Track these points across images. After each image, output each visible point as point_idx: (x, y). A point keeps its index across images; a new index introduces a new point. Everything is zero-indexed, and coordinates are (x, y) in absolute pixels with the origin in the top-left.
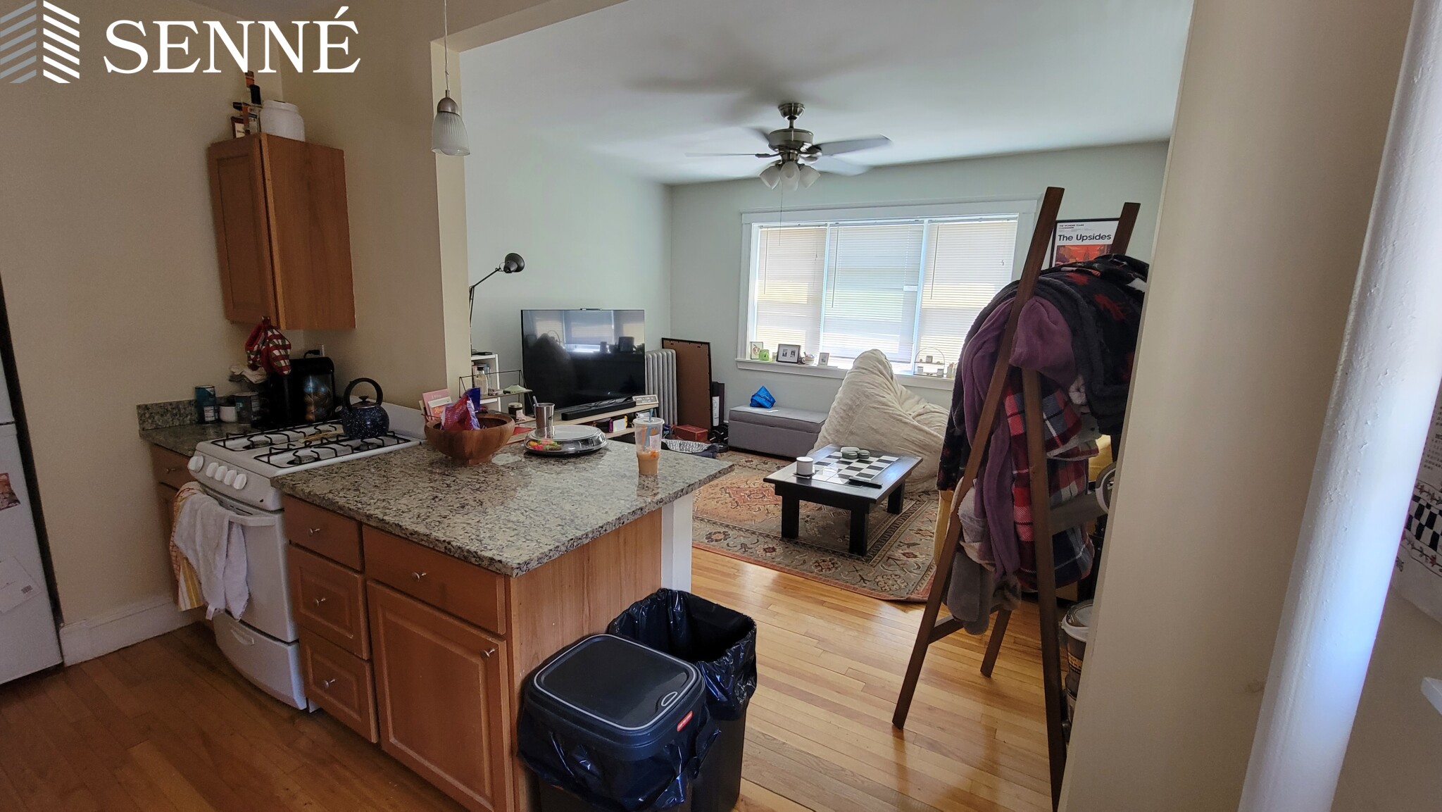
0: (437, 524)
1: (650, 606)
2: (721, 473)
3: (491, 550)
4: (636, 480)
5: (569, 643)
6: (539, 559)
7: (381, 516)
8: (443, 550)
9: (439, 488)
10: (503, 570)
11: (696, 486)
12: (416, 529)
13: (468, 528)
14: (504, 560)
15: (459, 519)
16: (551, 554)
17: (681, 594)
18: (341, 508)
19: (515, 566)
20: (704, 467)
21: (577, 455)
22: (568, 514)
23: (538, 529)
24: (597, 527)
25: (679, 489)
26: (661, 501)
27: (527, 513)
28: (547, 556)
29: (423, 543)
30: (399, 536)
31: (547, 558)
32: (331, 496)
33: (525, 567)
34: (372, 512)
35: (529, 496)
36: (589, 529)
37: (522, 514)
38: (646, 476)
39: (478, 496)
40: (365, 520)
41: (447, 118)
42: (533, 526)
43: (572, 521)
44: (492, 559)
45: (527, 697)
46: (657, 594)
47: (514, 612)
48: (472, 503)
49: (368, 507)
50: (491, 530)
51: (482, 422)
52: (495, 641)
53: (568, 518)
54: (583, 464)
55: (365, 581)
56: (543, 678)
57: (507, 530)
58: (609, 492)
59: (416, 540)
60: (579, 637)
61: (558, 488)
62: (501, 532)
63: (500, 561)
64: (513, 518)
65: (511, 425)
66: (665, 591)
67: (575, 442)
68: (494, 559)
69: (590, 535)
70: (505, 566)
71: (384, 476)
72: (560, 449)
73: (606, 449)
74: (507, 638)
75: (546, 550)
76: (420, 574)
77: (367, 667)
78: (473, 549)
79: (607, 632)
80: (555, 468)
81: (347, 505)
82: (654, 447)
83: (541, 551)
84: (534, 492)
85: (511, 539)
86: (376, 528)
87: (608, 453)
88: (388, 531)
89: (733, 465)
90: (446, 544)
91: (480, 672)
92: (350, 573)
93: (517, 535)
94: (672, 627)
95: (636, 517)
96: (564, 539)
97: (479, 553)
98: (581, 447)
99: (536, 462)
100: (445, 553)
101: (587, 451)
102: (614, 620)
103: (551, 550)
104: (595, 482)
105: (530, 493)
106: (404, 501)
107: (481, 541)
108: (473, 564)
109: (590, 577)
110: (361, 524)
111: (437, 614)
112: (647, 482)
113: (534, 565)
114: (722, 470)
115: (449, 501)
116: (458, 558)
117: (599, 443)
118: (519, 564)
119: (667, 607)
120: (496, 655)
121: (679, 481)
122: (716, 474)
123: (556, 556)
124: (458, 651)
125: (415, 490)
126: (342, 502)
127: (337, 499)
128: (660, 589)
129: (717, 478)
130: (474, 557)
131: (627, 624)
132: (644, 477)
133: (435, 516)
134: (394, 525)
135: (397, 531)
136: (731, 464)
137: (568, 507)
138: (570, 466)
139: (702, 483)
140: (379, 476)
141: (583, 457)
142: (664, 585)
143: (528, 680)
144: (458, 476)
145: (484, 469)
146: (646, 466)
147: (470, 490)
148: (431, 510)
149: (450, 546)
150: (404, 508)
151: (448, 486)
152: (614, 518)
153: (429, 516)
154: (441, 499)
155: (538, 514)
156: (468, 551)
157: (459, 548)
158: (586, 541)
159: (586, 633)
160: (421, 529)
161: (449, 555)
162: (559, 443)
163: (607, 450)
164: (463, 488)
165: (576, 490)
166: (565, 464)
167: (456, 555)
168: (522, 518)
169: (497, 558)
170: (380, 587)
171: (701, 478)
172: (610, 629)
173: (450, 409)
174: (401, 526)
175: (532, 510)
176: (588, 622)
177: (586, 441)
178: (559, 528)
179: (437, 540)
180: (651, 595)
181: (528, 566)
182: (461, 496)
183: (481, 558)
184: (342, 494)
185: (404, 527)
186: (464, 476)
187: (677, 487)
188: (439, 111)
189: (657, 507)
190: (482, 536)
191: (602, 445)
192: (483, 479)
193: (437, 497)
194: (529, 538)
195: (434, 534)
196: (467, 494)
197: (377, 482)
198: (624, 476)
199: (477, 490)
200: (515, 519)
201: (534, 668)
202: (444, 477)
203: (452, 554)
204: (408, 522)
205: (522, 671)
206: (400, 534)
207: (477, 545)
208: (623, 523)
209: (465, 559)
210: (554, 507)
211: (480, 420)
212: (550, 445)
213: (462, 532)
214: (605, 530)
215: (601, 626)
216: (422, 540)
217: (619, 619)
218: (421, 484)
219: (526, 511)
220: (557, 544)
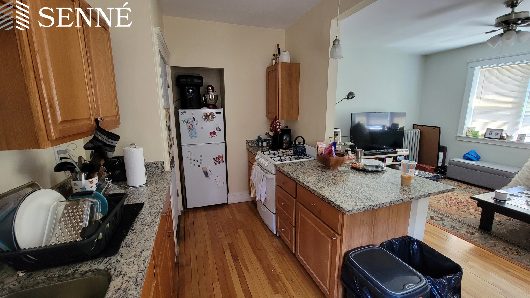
0: (320, 188)
1: (401, 242)
2: (447, 191)
3: (338, 202)
4: (400, 187)
5: (364, 245)
6: (356, 210)
7: (303, 182)
8: (322, 198)
9: (321, 176)
10: (343, 211)
11: (432, 195)
12: (314, 189)
13: (330, 192)
14: (343, 207)
15: (326, 188)
16: (361, 210)
17: (418, 241)
18: (292, 177)
19: (347, 210)
20: (437, 186)
21: (372, 172)
22: (369, 195)
23: (356, 198)
24: (381, 203)
25: (423, 194)
26: (412, 198)
27: (352, 191)
28: (359, 210)
29: (315, 194)
30: (308, 190)
31: (360, 211)
32: (289, 173)
33: (351, 212)
34: (300, 180)
35: (353, 185)
36: (378, 203)
37: (350, 191)
38: (405, 186)
39: (334, 181)
40: (298, 182)
41: (336, 46)
42: (354, 197)
43: (370, 198)
44: (339, 206)
45: (346, 260)
46: (405, 237)
47: (345, 227)
48: (331, 183)
49: (299, 178)
50: (338, 195)
51: (337, 154)
52: (336, 235)
53: (369, 197)
54: (375, 175)
55: (296, 202)
56: (353, 255)
57: (344, 196)
58: (387, 189)
59: (313, 192)
60: (368, 244)
61: (364, 184)
62: (342, 197)
63: (342, 207)
64: (346, 192)
65: (347, 157)
66: (409, 237)
67: (372, 166)
68: (340, 206)
69: (378, 206)
70: (344, 209)
71: (304, 169)
72: (365, 168)
73: (385, 171)
74: (341, 235)
75: (360, 208)
76: (313, 204)
77: (294, 228)
78: (332, 200)
79: (381, 246)
80: (363, 175)
81: (293, 177)
82: (410, 174)
83: (358, 207)
84: (355, 184)
85: (346, 200)
86: (301, 186)
87: (386, 172)
88: (303, 187)
89: (455, 188)
90: (323, 197)
91: (330, 244)
92: (292, 198)
93: (348, 199)
94: (412, 254)
95: (399, 203)
96: (367, 205)
97: (334, 202)
98: (375, 169)
99: (355, 172)
100: (322, 199)
101: (377, 171)
102: (384, 242)
103: (361, 208)
104: (380, 184)
105: (353, 184)
106: (310, 178)
107: (335, 198)
108: (332, 206)
109: (375, 222)
110: (297, 183)
111: (317, 219)
112: (405, 188)
113: (354, 212)
114: (448, 190)
115: (324, 181)
116: (327, 202)
117: (383, 168)
118: (349, 210)
119: (410, 245)
120: (336, 240)
121: (422, 191)
122: (444, 191)
123: (363, 211)
124: (323, 234)
125: (313, 175)
126: (292, 175)
127: (291, 174)
128: (407, 236)
129: (444, 193)
130: (332, 203)
131: (390, 245)
132: (404, 186)
133: (319, 186)
134: (307, 186)
135: (308, 188)
136: (453, 187)
137: (369, 192)
138: (369, 176)
139: (435, 194)
140: (303, 168)
141: (375, 173)
142: (409, 234)
143: (347, 254)
144: (327, 172)
145: (336, 172)
146: (405, 181)
147: (331, 178)
148: (318, 183)
149: (324, 197)
150: (310, 181)
151: (324, 176)
152: (389, 201)
153: (317, 185)
154: (321, 180)
155: (356, 193)
156: (330, 201)
157: (327, 199)
158: (376, 208)
159: (371, 244)
160: (315, 189)
161: (324, 200)
162: (366, 166)
163: (386, 171)
164: (328, 177)
165: (372, 186)
166: (367, 174)
167: (326, 201)
168: (350, 193)
169: (341, 206)
170: (300, 205)
171: (435, 191)
172: (382, 245)
173: (326, 149)
174: (309, 187)
175: (354, 190)
176: (372, 240)
177: (377, 167)
178: (365, 200)
179: (320, 194)
180: (402, 237)
181: (352, 212)
182: (328, 180)
183: (335, 204)
184: (292, 173)
185: (310, 187)
186: (329, 173)
187: (421, 193)
188: (333, 44)
189: (410, 200)
190: (335, 196)
191: (384, 169)
192: (336, 175)
193: (320, 179)
194: (353, 201)
195: (319, 192)
196: (330, 179)
197: (302, 170)
198: (394, 184)
199: (334, 179)
200: (347, 193)
201: (349, 250)
202: (323, 172)
203: (325, 200)
204: (311, 186)
205: (345, 250)
206: (308, 189)
207: (334, 199)
208: (393, 204)
209: (329, 203)
210: (363, 191)
211: (336, 154)
212: (362, 166)
213: (328, 193)
214: (385, 205)
215: (378, 243)
216: (315, 193)
217: (386, 243)
218: (315, 174)
219: (352, 190)
220: (364, 206)
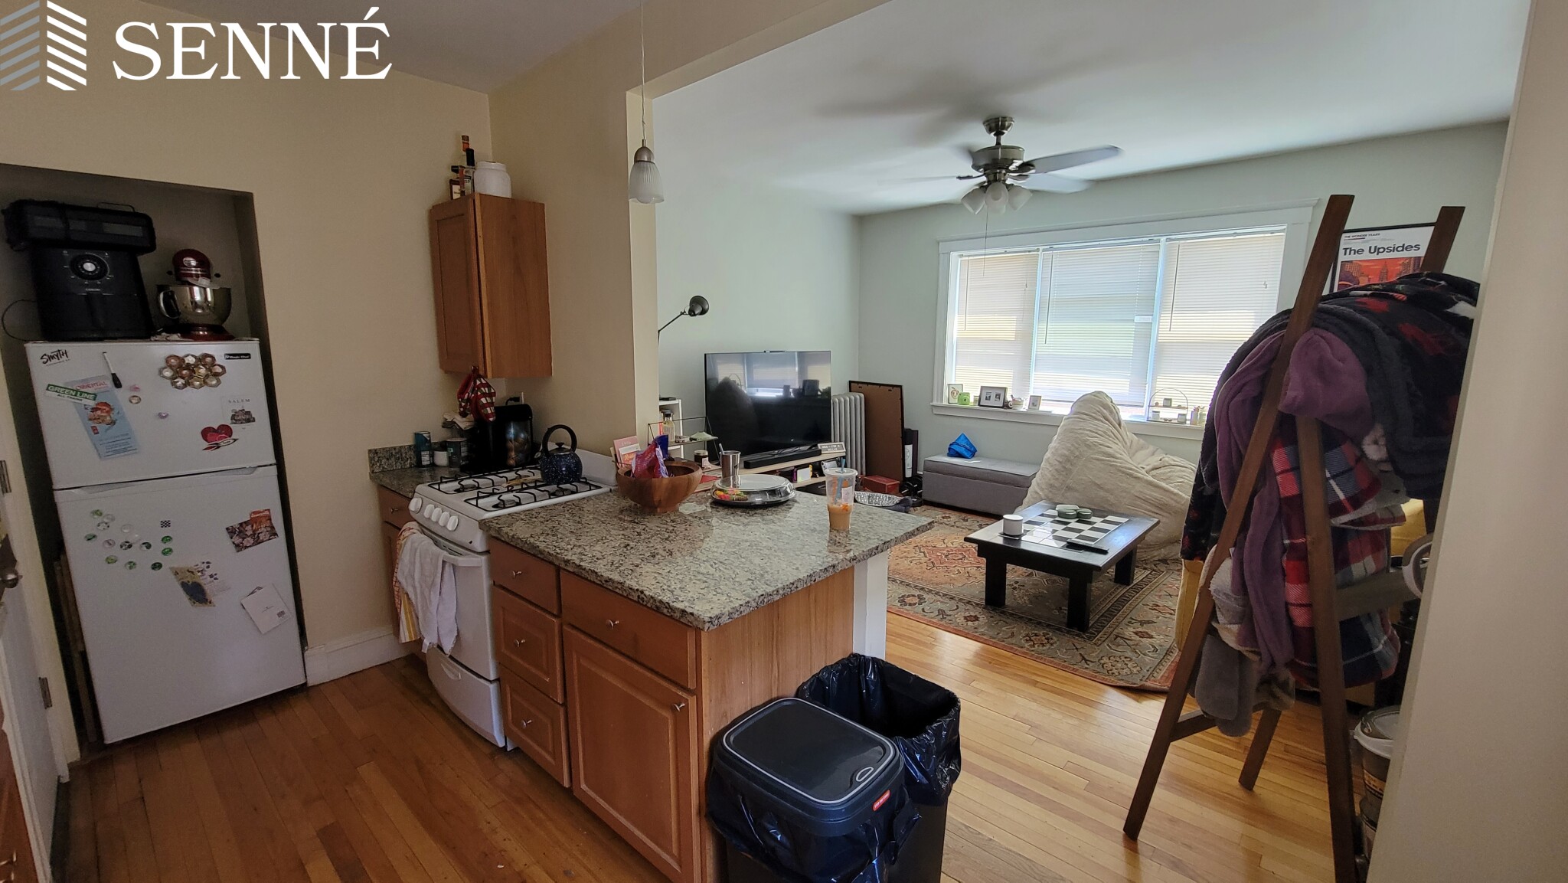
0: (630, 572)
1: (841, 672)
2: (920, 530)
3: (682, 601)
4: (827, 535)
5: (757, 704)
6: (730, 614)
7: (577, 562)
8: (636, 599)
9: (630, 535)
10: (695, 623)
11: (892, 544)
12: (611, 577)
13: (659, 578)
14: (695, 612)
15: (648, 568)
16: (742, 610)
17: (875, 660)
18: (541, 552)
19: (707, 619)
20: (900, 524)
21: (765, 506)
22: (758, 568)
23: (727, 582)
24: (788, 583)
25: (874, 546)
26: (854, 559)
27: (717, 566)
28: (737, 611)
29: (617, 590)
30: (594, 582)
31: (738, 613)
32: (532, 540)
33: (716, 621)
34: (570, 558)
35: (717, 547)
36: (780, 586)
37: (712, 566)
38: (838, 531)
39: (667, 544)
40: (563, 565)
41: (644, 167)
42: (722, 579)
43: (762, 575)
44: (683, 611)
45: (716, 758)
46: (848, 659)
47: (704, 667)
48: (661, 552)
49: (566, 553)
50: (681, 581)
51: (671, 470)
52: (685, 695)
53: (758, 572)
54: (770, 516)
55: (561, 626)
56: (732, 738)
57: (697, 582)
58: (799, 546)
59: (610, 588)
60: (767, 699)
61: (746, 541)
62: (692, 584)
63: (692, 614)
64: (702, 570)
65: (698, 474)
66: (857, 656)
67: (763, 492)
68: (686, 612)
69: (781, 592)
70: (697, 618)
71: (579, 522)
72: (747, 499)
73: (794, 501)
74: (697, 693)
75: (737, 605)
76: (614, 622)
77: (562, 710)
78: (665, 599)
79: (797, 695)
80: (742, 519)
81: (547, 550)
82: (846, 500)
83: (732, 605)
84: (723, 544)
85: (702, 591)
86: (574, 573)
87: (796, 505)
88: (580, 575)
89: (933, 522)
90: (640, 593)
91: (670, 727)
92: (547, 616)
93: (707, 587)
94: (865, 697)
95: (828, 574)
96: (755, 595)
97: (671, 604)
98: (768, 498)
99: (722, 512)
100: (638, 602)
101: (775, 502)
102: (804, 684)
103: (742, 605)
104: (784, 536)
105: (718, 544)
106: (598, 548)
107: (672, 592)
108: (666, 616)
109: (780, 637)
110: (560, 570)
111: (629, 663)
112: (838, 537)
113: (725, 620)
114: (920, 527)
115: (640, 549)
116: (651, 608)
117: (787, 494)
118: (711, 618)
119: (859, 674)
120: (686, 709)
121: (873, 537)
122: (914, 531)
123: (746, 612)
124: (647, 702)
125: (608, 537)
126: (542, 546)
127: (538, 544)
128: (852, 654)
129: (915, 535)
130: (666, 608)
131: (816, 688)
132: (835, 532)
133: (627, 565)
134: (590, 572)
135: (593, 578)
136: (930, 520)
137: (757, 561)
138: (757, 518)
139: (898, 541)
140: (574, 521)
141: (770, 509)
142: (855, 651)
143: (716, 739)
144: (648, 524)
145: (672, 518)
146: (837, 520)
147: (659, 539)
148: (624, 558)
149: (643, 596)
150: (599, 555)
151: (639, 534)
152: (805, 575)
153: (622, 564)
154: (632, 548)
155: (727, 567)
156: (661, 601)
157: (652, 597)
158: (776, 598)
159: (774, 695)
160: (616, 577)
161: (642, 604)
162: (748, 493)
163: (796, 501)
164: (652, 536)
165: (765, 544)
166: (752, 515)
167: (649, 605)
168: (712, 571)
169: (689, 610)
170: (574, 632)
171: (897, 535)
172: (799, 692)
173: (640, 457)
174: (596, 573)
175: (721, 562)
176: (777, 683)
177: (773, 492)
178: (749, 582)
179: (631, 589)
180: (843, 659)
181: (720, 620)
182: (651, 545)
183: (673, 609)
184: (541, 539)
185: (600, 574)
186: (653, 524)
187: (871, 544)
188: (636, 161)
189: (850, 565)
190: (673, 587)
191: (790, 497)
192: (671, 528)
193: (628, 545)
194: (720, 591)
195: (628, 582)
196: (656, 543)
197: (573, 527)
198: (814, 530)
199: (667, 539)
200: (705, 571)
201: (722, 727)
202: (636, 526)
203: (645, 603)
204: (603, 569)
205: (711, 729)
206: (596, 581)
207: (669, 595)
208: (815, 580)
209: (658, 610)
210: (743, 560)
211: (668, 468)
212: (737, 495)
213: (654, 582)
214: (797, 587)
215: (790, 690)
216: (617, 588)
217: (809, 684)
218: (613, 532)
219: (715, 564)
220: (748, 599)
